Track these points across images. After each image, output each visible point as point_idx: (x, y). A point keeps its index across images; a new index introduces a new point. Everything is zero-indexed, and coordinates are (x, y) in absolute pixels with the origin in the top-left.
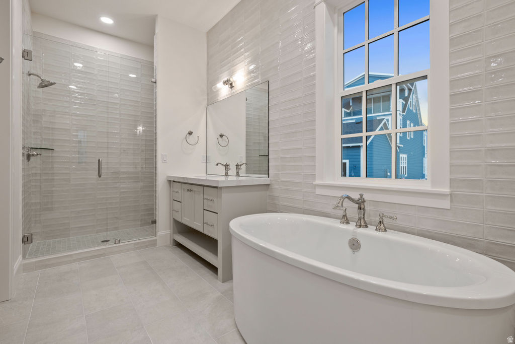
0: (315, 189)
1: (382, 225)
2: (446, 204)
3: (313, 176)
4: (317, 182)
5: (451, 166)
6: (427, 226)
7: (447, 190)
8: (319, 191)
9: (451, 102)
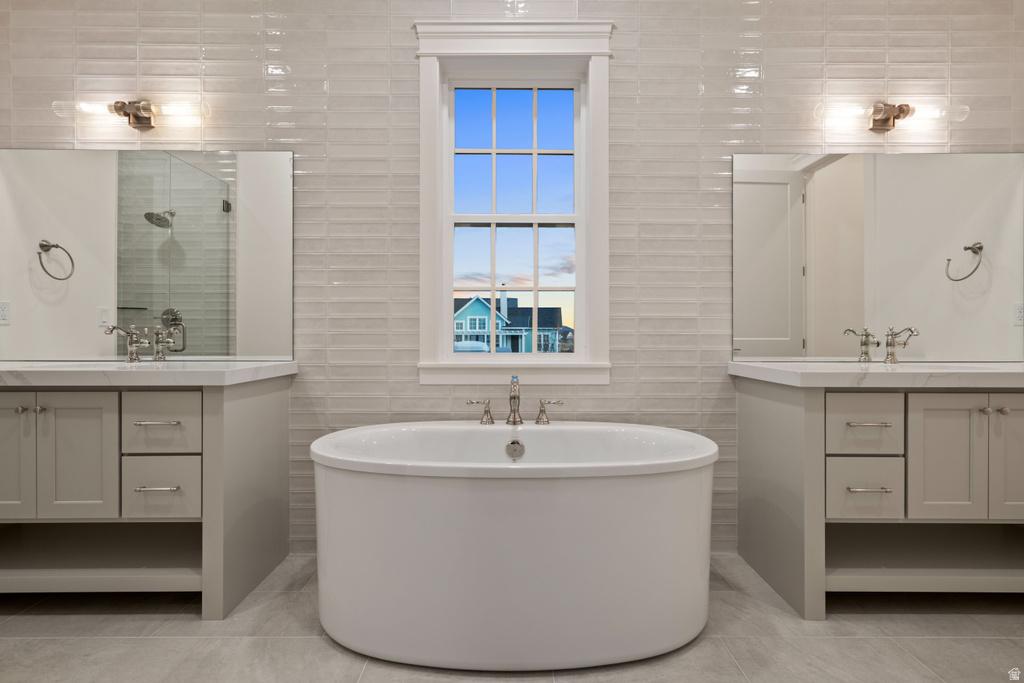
0: (418, 375)
1: (544, 416)
2: (605, 379)
3: (415, 353)
4: (423, 363)
5: (611, 335)
6: (588, 408)
7: (606, 363)
8: (425, 379)
9: (611, 264)
